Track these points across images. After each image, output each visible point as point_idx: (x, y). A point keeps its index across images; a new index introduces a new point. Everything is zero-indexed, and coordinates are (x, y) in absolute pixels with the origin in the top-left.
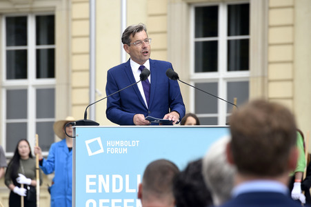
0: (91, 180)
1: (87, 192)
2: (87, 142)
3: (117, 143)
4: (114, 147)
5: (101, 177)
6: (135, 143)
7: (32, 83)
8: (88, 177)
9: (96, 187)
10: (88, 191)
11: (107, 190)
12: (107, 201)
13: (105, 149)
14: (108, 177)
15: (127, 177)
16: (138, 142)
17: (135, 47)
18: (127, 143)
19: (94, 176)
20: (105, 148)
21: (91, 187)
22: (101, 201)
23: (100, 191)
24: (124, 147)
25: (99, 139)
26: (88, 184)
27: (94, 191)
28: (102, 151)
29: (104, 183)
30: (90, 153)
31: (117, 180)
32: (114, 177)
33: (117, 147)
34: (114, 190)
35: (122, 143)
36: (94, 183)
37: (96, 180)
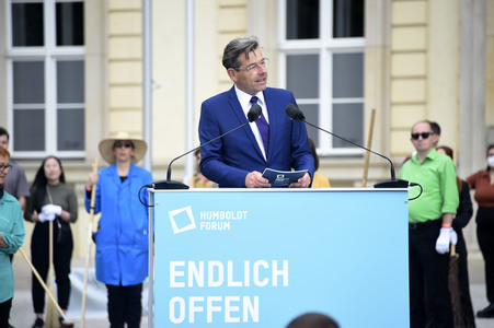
0: (177, 269)
1: (171, 286)
2: (172, 214)
3: (216, 215)
4: (212, 220)
5: (191, 264)
6: (241, 215)
7: (50, 52)
8: (173, 264)
9: (184, 279)
10: (173, 284)
11: (201, 284)
12: (201, 299)
13: (198, 224)
14: (201, 263)
15: (230, 263)
16: (245, 212)
17: (246, 73)
18: (229, 215)
19: (182, 263)
20: (198, 221)
21: (178, 279)
22: (192, 300)
23: (190, 285)
24: (226, 220)
25: (189, 210)
26: (173, 274)
27: (182, 285)
28: (192, 226)
29: (196, 273)
30: (176, 230)
31: (216, 269)
32: (211, 264)
33: (216, 220)
34: (211, 284)
35: (222, 215)
36: (181, 274)
37: (185, 269)
